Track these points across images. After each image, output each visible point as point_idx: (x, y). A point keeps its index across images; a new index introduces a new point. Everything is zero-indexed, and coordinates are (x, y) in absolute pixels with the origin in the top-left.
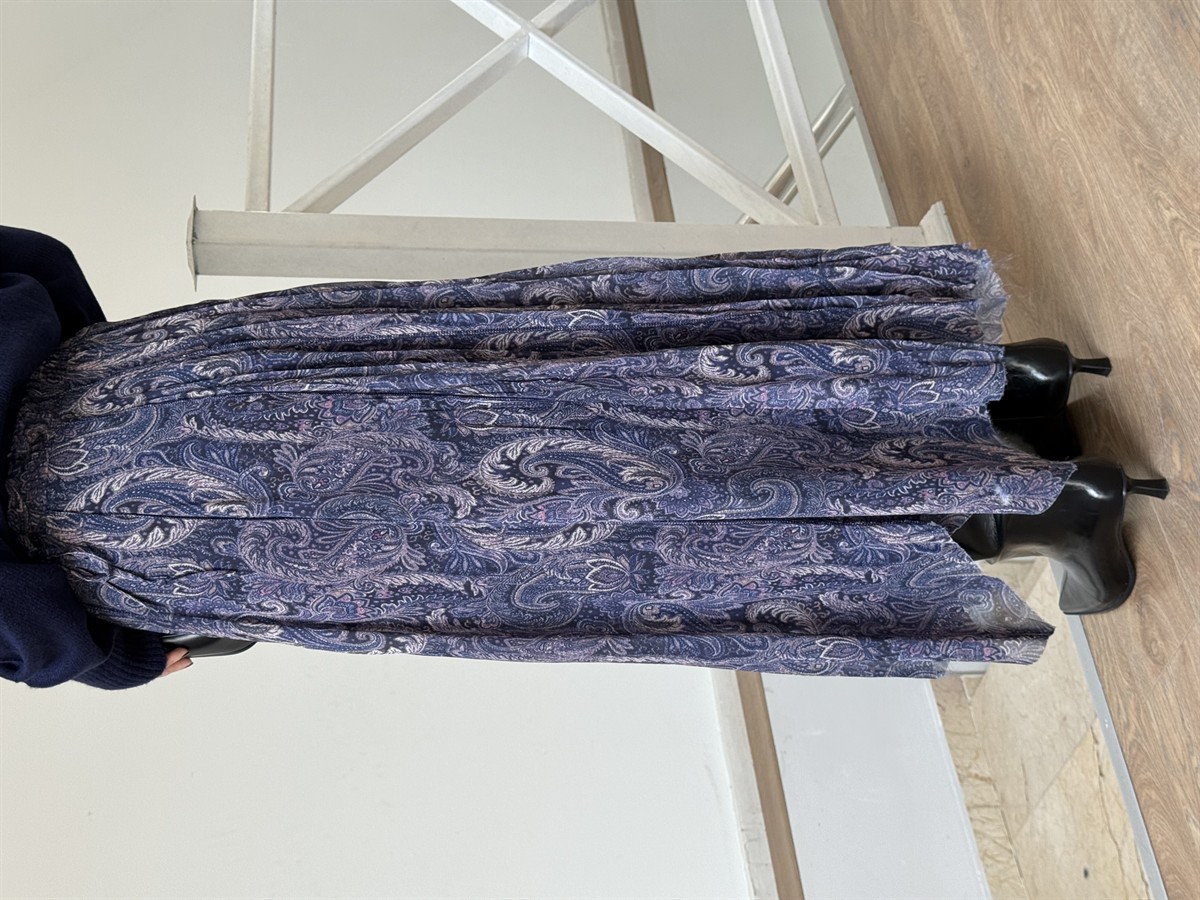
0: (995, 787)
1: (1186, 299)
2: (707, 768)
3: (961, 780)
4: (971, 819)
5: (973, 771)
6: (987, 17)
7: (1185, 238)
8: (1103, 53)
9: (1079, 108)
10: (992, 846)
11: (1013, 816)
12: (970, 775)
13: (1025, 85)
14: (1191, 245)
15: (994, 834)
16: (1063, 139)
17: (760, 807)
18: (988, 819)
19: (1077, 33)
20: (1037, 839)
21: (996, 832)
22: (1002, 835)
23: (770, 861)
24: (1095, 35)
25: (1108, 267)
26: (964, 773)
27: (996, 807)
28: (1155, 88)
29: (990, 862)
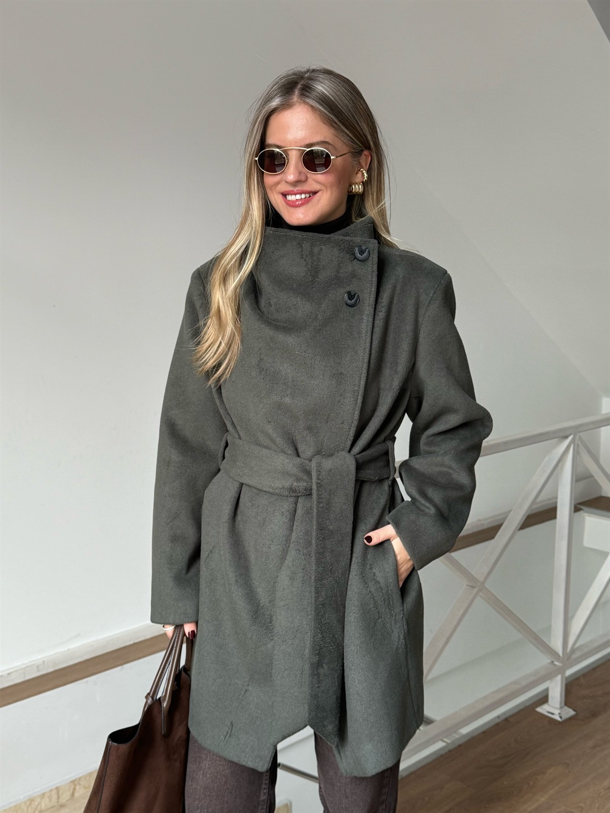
0: (68, 800)
3: (73, 782)
4: (51, 790)
5: (78, 787)
10: (36, 803)
12: (75, 786)
15: (43, 804)
18: (51, 800)
21: (45, 803)
22: (43, 808)
26: (76, 782)
27: (58, 802)
29: (28, 803)
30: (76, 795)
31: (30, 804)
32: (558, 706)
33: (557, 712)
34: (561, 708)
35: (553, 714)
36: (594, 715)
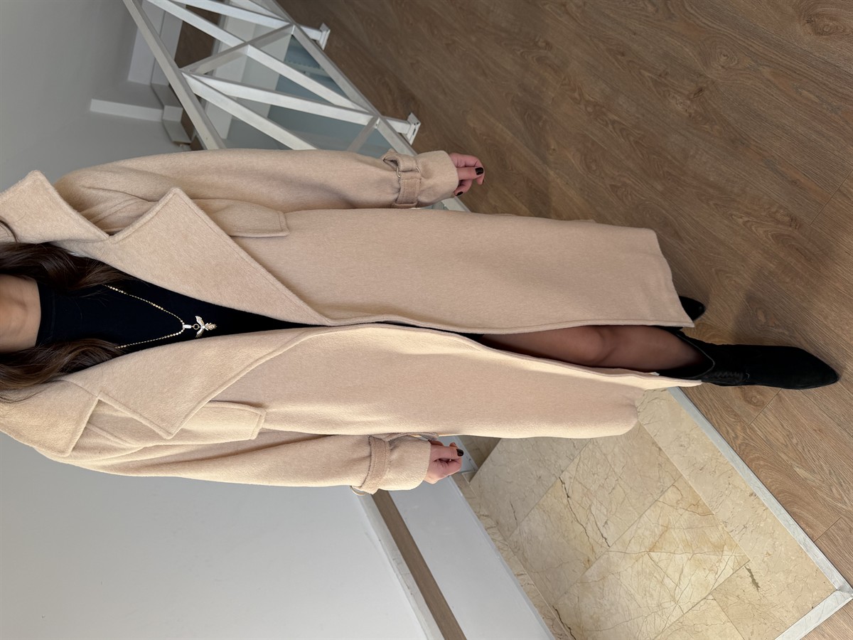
1: (760, 251)
2: (367, 534)
3: (478, 518)
4: (488, 534)
5: (482, 513)
6: (573, 162)
7: (755, 228)
8: (676, 163)
9: (659, 188)
10: (500, 544)
11: (506, 529)
13: (611, 186)
14: (761, 231)
16: (647, 202)
17: (397, 547)
18: (495, 533)
19: (654, 158)
20: (525, 535)
21: (498, 537)
22: (501, 538)
23: (409, 572)
24: (669, 157)
25: (693, 248)
26: (478, 515)
27: (495, 527)
28: (723, 172)
29: (502, 551)
30: (486, 514)
31: (502, 549)
32: (408, 126)
33: (413, 127)
34: (409, 123)
35: (415, 130)
36: (413, 98)
